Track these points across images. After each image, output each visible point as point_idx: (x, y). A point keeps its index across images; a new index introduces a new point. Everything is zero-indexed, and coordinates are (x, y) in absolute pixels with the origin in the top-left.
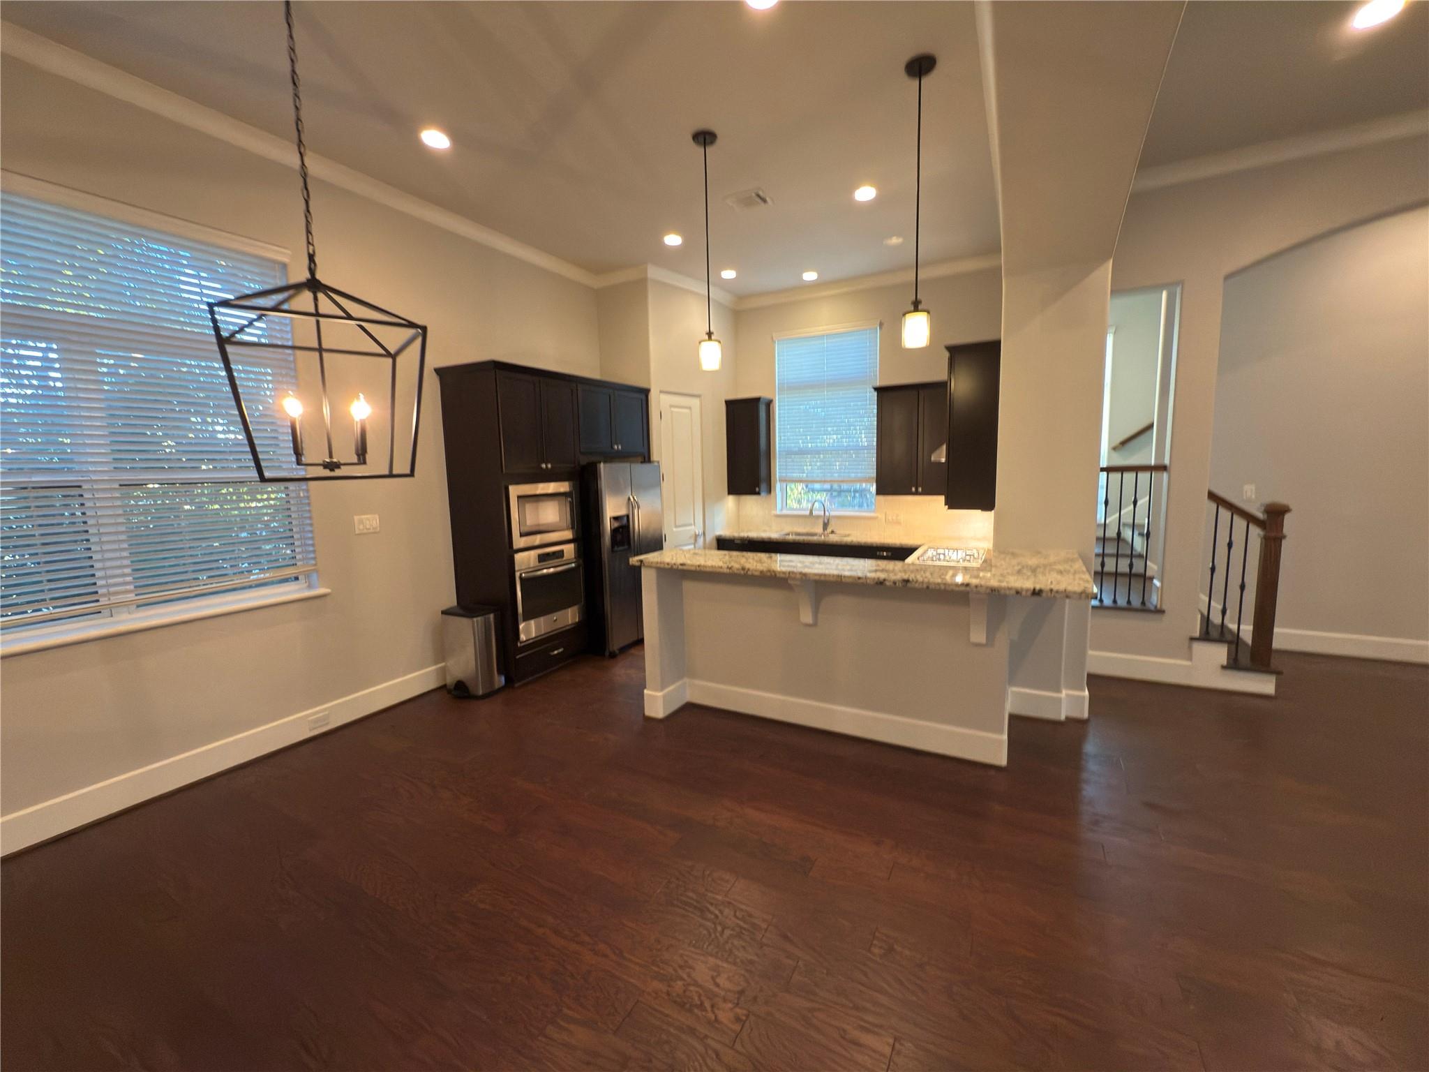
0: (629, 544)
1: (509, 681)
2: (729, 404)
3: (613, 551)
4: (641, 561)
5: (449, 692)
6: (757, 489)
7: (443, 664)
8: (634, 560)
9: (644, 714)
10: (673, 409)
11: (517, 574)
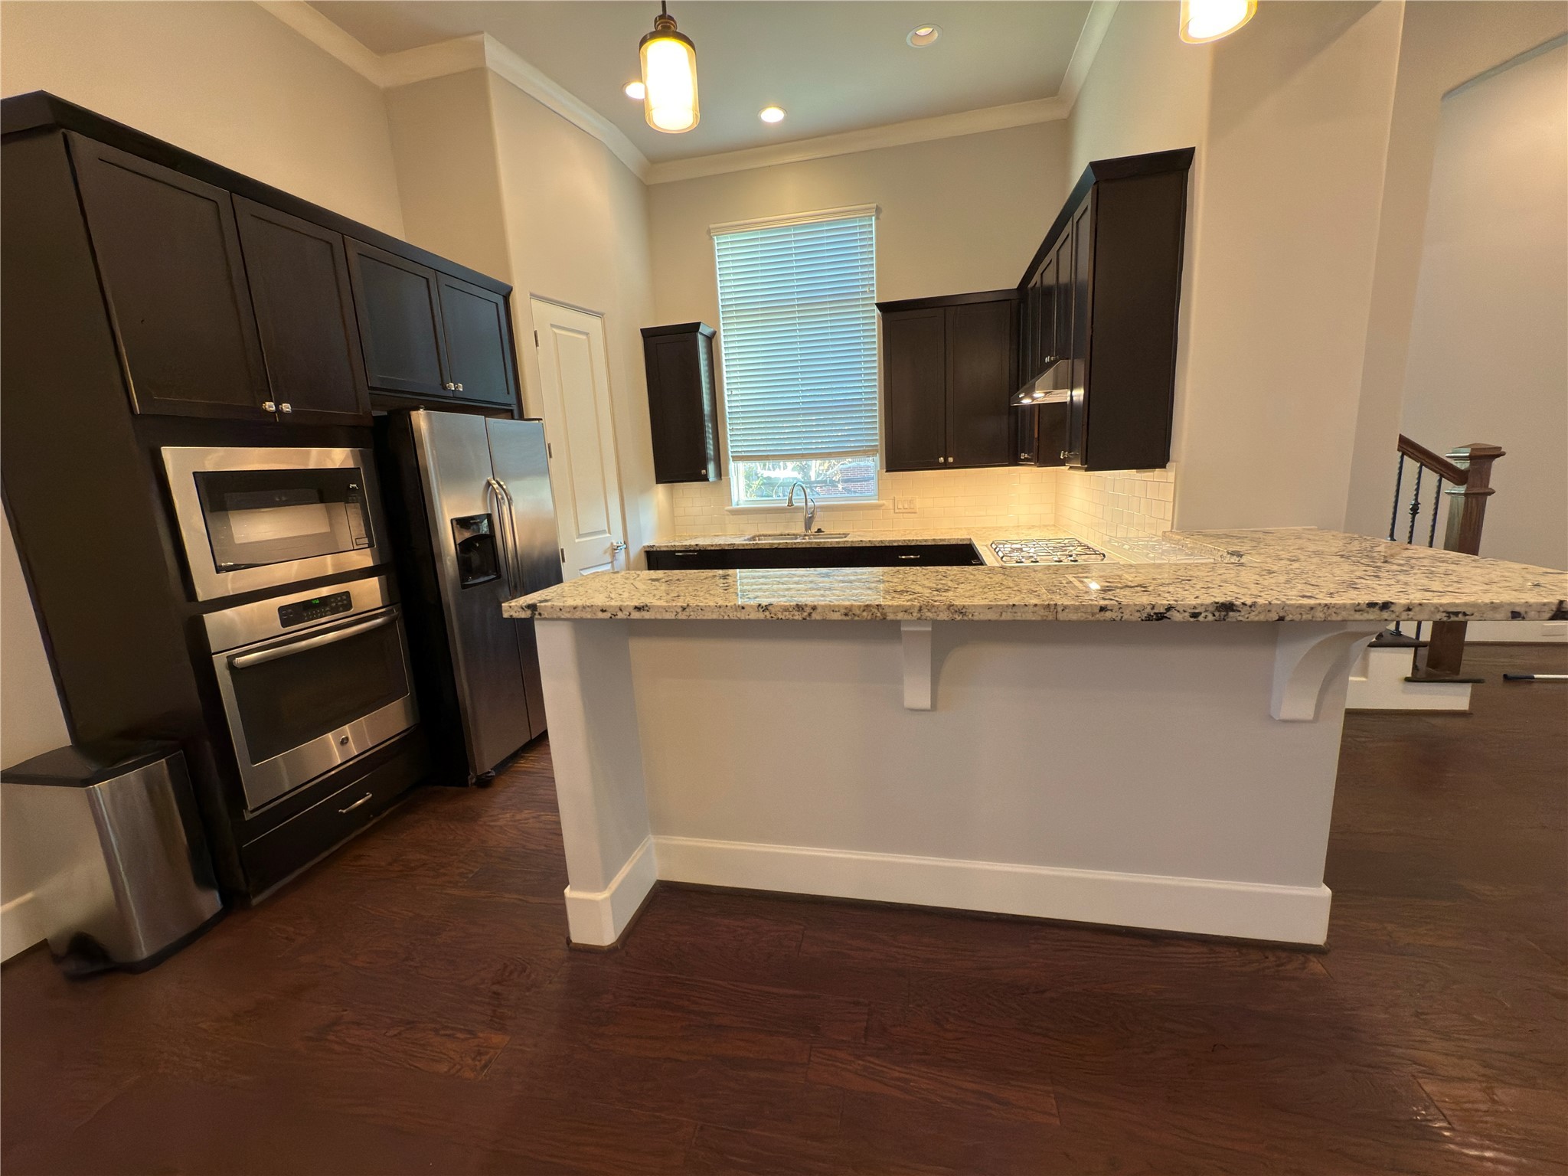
0: (496, 568)
1: (233, 901)
2: (648, 334)
3: (464, 587)
4: (533, 607)
5: (57, 959)
6: (704, 471)
7: (29, 896)
8: (514, 607)
9: (569, 941)
10: (557, 331)
11: (219, 662)
